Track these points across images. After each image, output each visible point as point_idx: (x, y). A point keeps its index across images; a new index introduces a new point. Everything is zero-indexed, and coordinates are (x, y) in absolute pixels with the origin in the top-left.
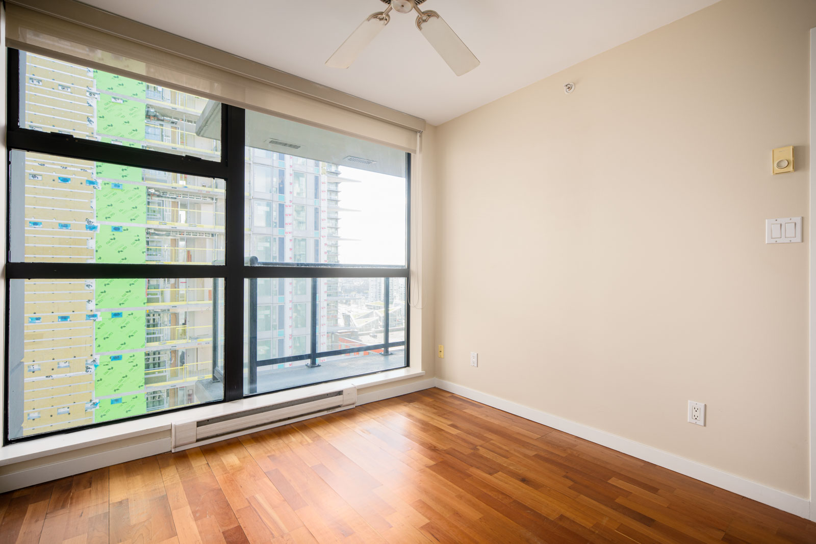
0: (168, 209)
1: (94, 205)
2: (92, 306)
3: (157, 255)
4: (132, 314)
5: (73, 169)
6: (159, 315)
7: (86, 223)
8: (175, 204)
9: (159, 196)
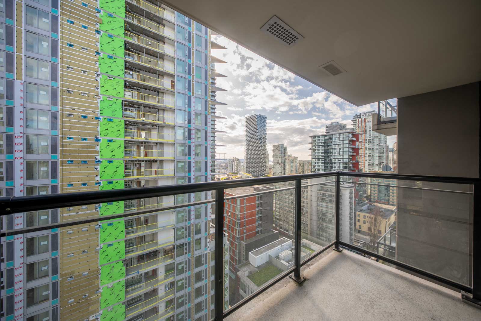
0: (135, 131)
1: (99, 129)
2: (98, 178)
3: (129, 153)
4: (118, 182)
5: (88, 111)
6: (131, 182)
7: (95, 138)
8: (139, 129)
9: (131, 125)
